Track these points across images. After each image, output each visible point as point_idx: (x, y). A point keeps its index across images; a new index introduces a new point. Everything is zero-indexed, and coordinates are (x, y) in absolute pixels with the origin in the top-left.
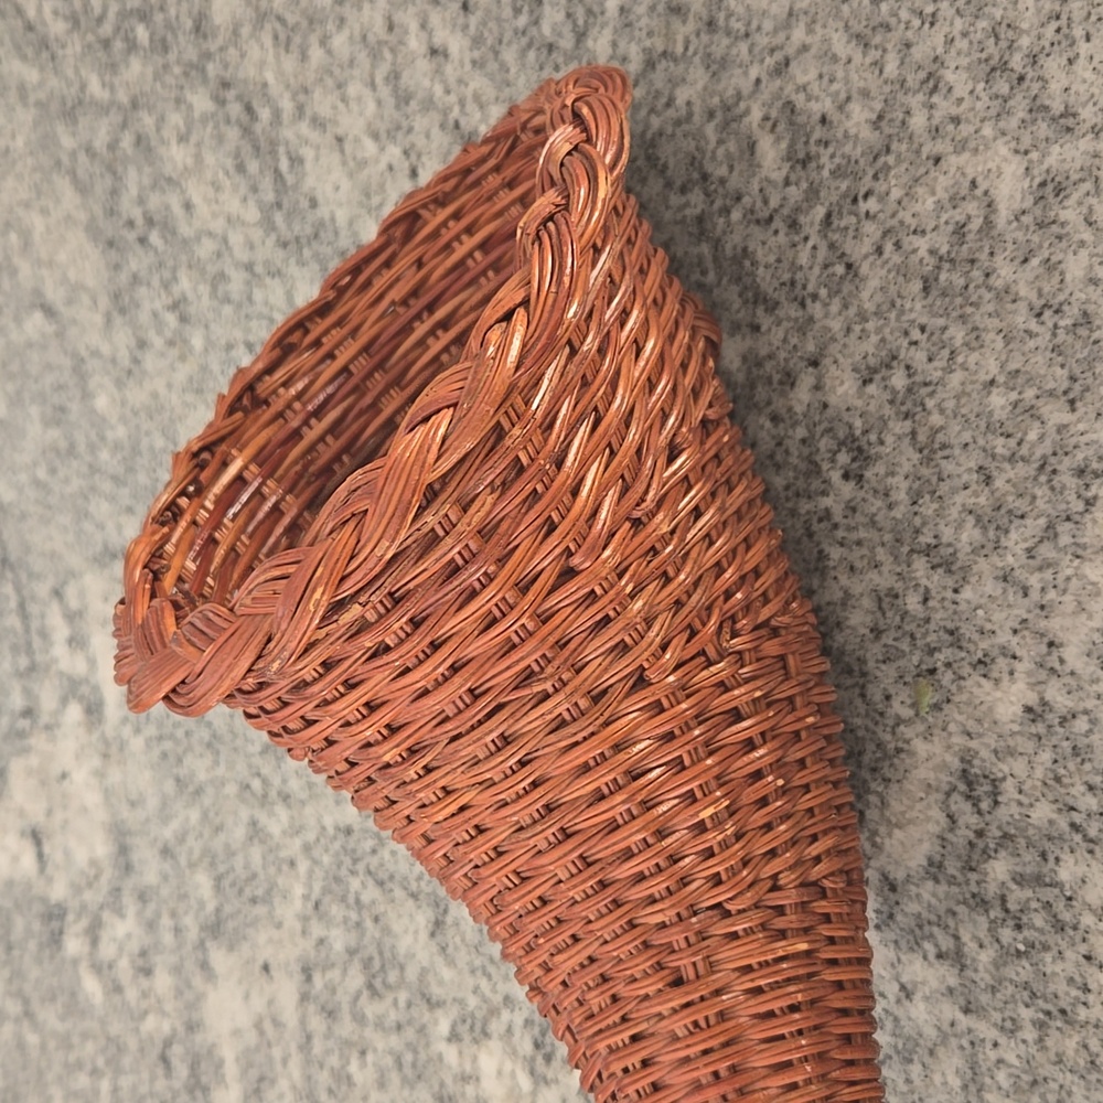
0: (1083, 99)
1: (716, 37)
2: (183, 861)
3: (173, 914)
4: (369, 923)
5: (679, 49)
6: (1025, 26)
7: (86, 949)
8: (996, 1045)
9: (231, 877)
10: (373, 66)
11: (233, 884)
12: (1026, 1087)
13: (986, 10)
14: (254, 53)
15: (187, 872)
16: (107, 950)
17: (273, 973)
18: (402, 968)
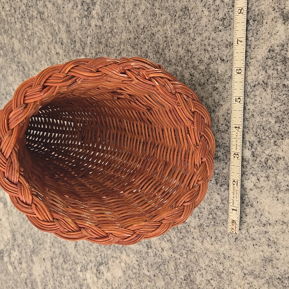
0: (172, 58)
1: (108, 48)
2: (26, 237)
3: (25, 250)
4: (63, 247)
5: (102, 51)
6: (161, 43)
7: (8, 260)
8: (179, 259)
9: (35, 239)
10: (46, 57)
11: (36, 241)
12: (186, 267)
13: (154, 40)
14: (24, 56)
15: (27, 239)
16: (13, 259)
17: (45, 260)
18: (70, 256)
